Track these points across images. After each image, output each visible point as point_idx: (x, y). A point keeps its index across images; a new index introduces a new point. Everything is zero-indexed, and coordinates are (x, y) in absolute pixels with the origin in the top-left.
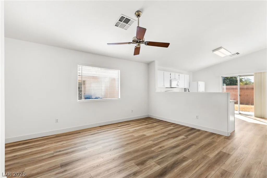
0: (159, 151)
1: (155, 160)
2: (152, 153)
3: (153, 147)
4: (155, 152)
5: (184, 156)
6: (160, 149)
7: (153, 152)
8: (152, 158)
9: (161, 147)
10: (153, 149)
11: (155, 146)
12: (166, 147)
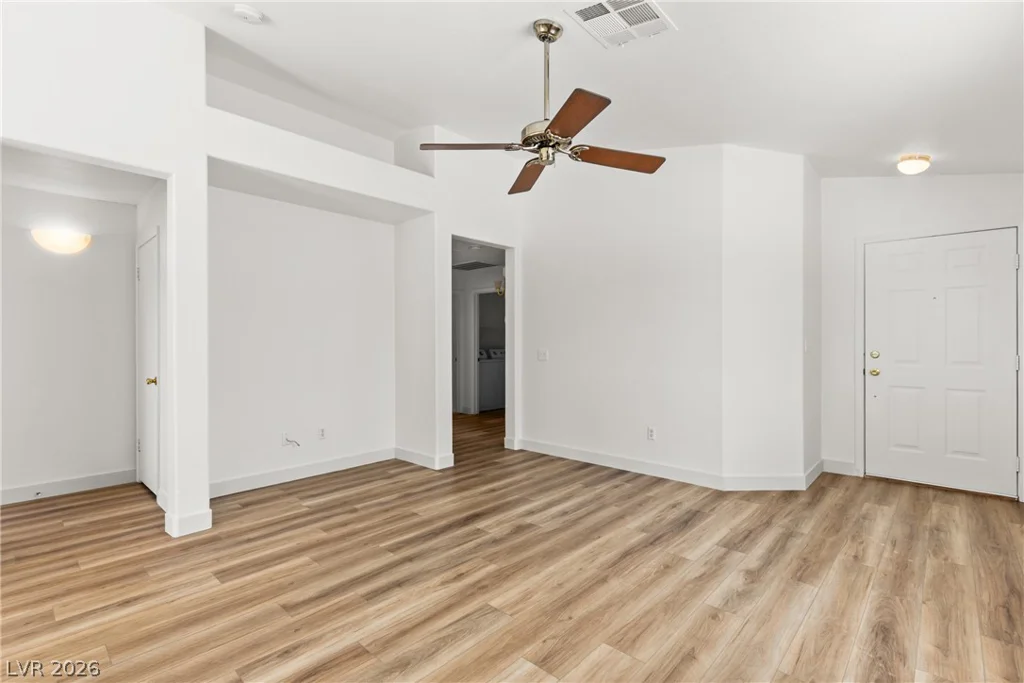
0: (467, 564)
1: (487, 537)
2: (495, 553)
3: (489, 576)
4: (484, 558)
5: (392, 554)
6: (463, 569)
7: (491, 559)
8: (495, 541)
9: (460, 576)
10: (492, 568)
11: (479, 581)
12: (437, 580)
